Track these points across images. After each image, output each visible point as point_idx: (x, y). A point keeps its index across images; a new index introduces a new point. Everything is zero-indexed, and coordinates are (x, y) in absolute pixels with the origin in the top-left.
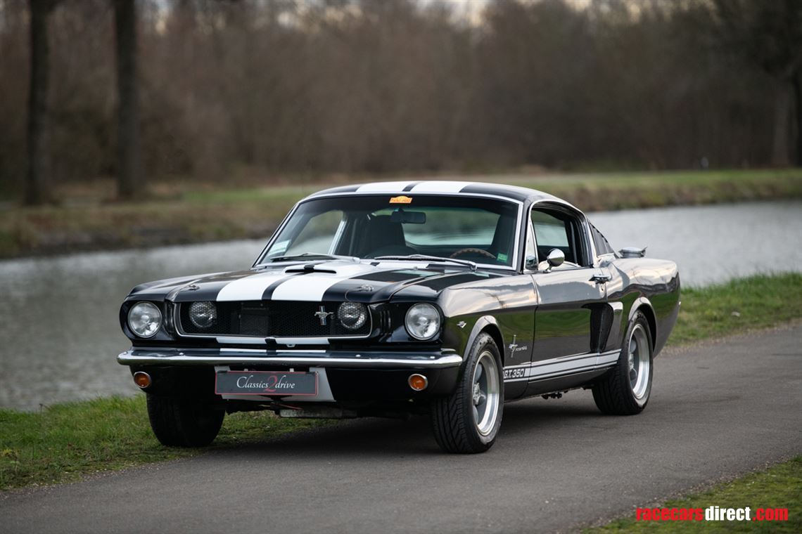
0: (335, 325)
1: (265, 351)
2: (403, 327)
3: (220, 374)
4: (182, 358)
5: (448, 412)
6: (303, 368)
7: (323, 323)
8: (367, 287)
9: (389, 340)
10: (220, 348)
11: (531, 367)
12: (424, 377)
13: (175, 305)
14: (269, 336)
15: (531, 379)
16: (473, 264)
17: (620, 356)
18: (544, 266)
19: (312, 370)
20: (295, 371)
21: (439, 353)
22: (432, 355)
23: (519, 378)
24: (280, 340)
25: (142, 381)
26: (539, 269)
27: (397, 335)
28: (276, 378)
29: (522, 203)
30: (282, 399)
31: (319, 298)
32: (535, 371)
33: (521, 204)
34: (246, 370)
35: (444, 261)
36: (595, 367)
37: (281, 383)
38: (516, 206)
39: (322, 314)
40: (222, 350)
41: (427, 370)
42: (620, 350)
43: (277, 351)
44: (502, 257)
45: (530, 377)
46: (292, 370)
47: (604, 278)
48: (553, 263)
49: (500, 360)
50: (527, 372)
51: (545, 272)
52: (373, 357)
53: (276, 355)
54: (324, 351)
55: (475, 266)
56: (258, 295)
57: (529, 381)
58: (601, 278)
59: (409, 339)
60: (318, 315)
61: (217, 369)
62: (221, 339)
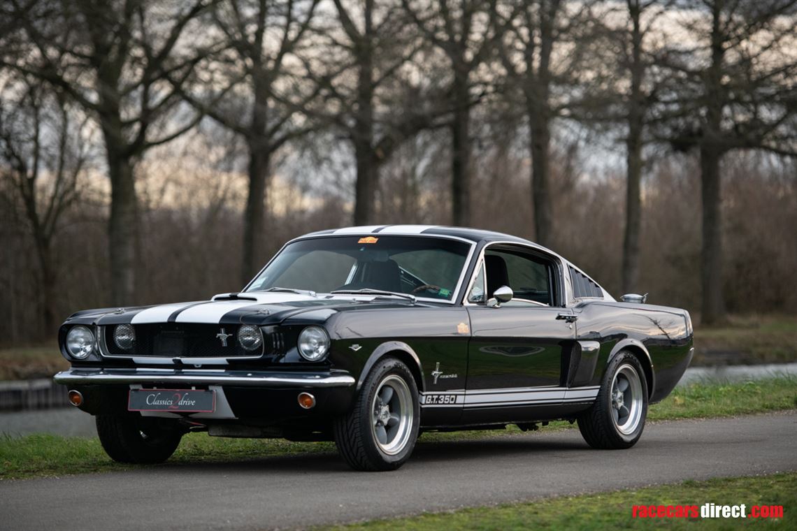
0: (234, 346)
1: (173, 370)
2: (296, 349)
3: (133, 392)
4: (102, 377)
5: (347, 431)
6: (203, 386)
7: (225, 344)
8: (265, 311)
9: (282, 361)
10: (136, 368)
11: (465, 395)
12: (312, 396)
13: (99, 328)
14: (175, 356)
15: (465, 406)
16: (413, 297)
17: (599, 393)
18: (493, 301)
19: (211, 388)
20: (196, 389)
21: (328, 373)
22: (319, 375)
23: (449, 404)
24: (185, 360)
25: (76, 399)
26: (488, 305)
27: (290, 356)
28: (179, 395)
29: (476, 243)
30: (190, 416)
31: (217, 321)
32: (470, 399)
33: (474, 244)
34: (155, 388)
35: (390, 295)
36: (564, 401)
37: (184, 400)
38: (469, 246)
39: (223, 336)
40: (138, 369)
41: (314, 389)
42: (599, 387)
43: (183, 370)
44: (444, 292)
45: (464, 404)
46: (193, 388)
47: (573, 317)
48: (501, 299)
49: (414, 384)
50: (460, 399)
51: (494, 307)
52: (267, 377)
53: (183, 374)
54: (224, 371)
55: (414, 300)
56: (165, 319)
57: (464, 408)
58: (569, 317)
59: (300, 360)
60: (219, 337)
61: (132, 387)
62: (138, 359)
